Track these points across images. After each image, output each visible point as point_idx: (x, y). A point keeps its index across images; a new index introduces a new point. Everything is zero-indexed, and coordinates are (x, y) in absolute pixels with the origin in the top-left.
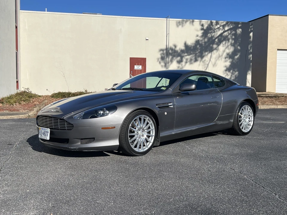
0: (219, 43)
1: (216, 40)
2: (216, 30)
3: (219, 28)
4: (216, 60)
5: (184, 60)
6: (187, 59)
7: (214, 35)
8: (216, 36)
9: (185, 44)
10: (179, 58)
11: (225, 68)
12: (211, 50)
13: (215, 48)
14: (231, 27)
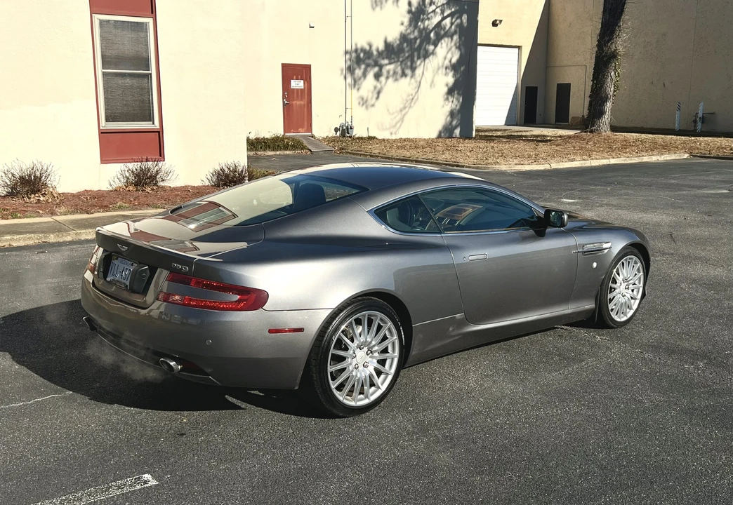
0: (437, 42)
1: (432, 35)
2: (429, 16)
3: (434, 11)
4: (434, 76)
5: (384, 71)
6: (388, 72)
7: (428, 26)
8: (431, 27)
9: (386, 42)
10: (376, 69)
11: (446, 89)
12: (426, 55)
13: (431, 51)
14: (453, 10)
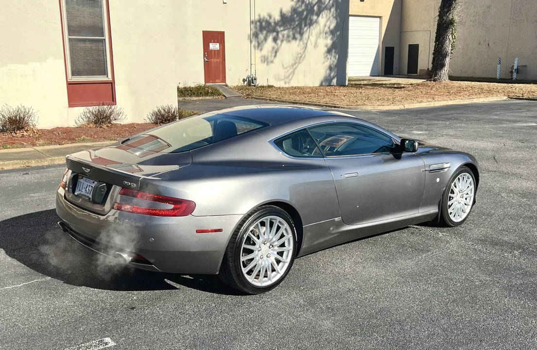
5: (280, 36)
6: (283, 36)
8: (314, 2)
10: (274, 34)
11: (326, 49)
12: (311, 23)
13: (314, 20)
